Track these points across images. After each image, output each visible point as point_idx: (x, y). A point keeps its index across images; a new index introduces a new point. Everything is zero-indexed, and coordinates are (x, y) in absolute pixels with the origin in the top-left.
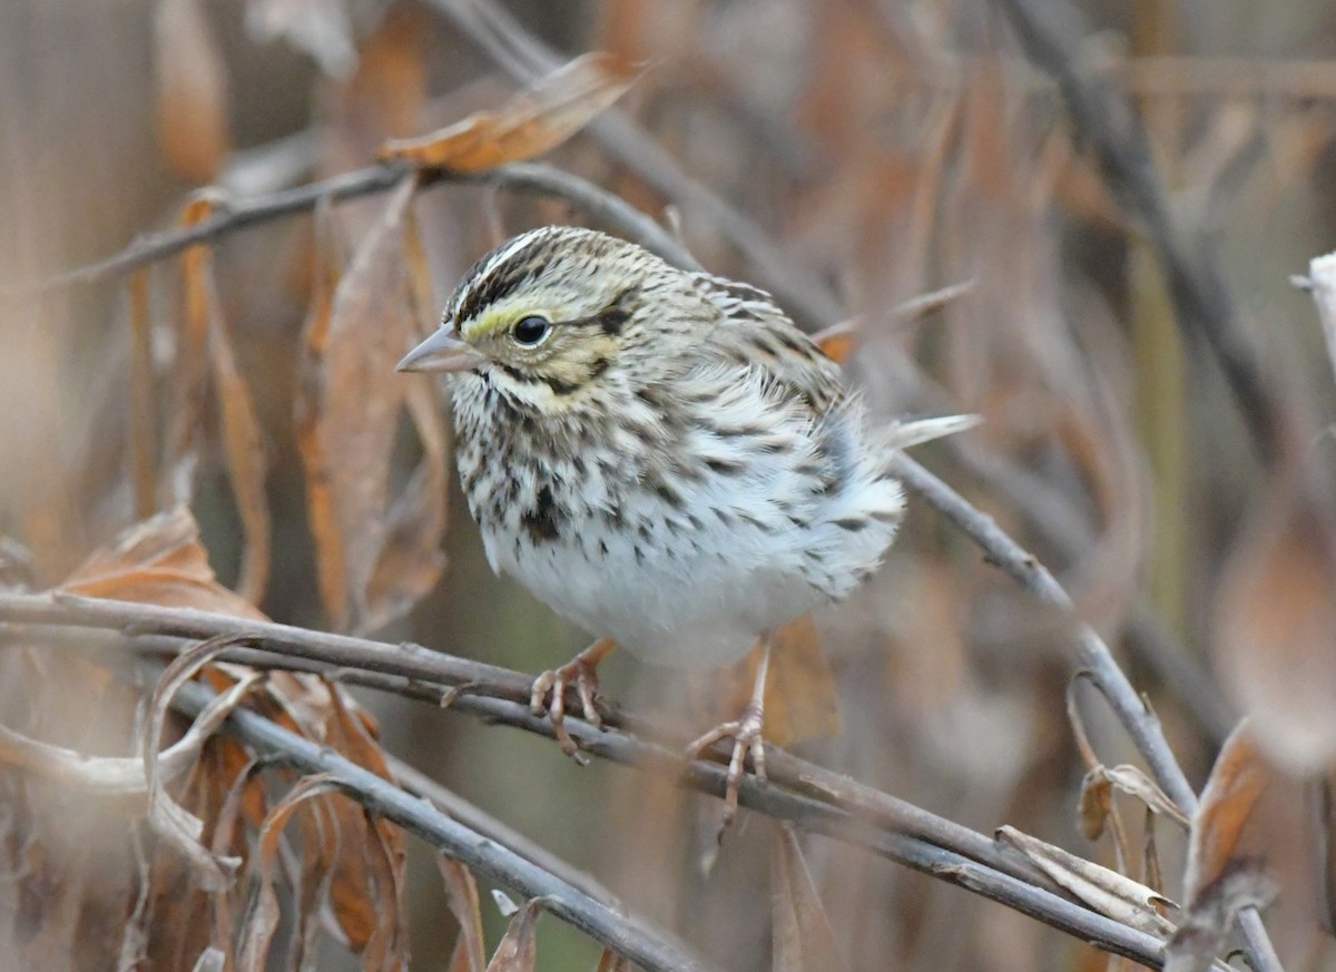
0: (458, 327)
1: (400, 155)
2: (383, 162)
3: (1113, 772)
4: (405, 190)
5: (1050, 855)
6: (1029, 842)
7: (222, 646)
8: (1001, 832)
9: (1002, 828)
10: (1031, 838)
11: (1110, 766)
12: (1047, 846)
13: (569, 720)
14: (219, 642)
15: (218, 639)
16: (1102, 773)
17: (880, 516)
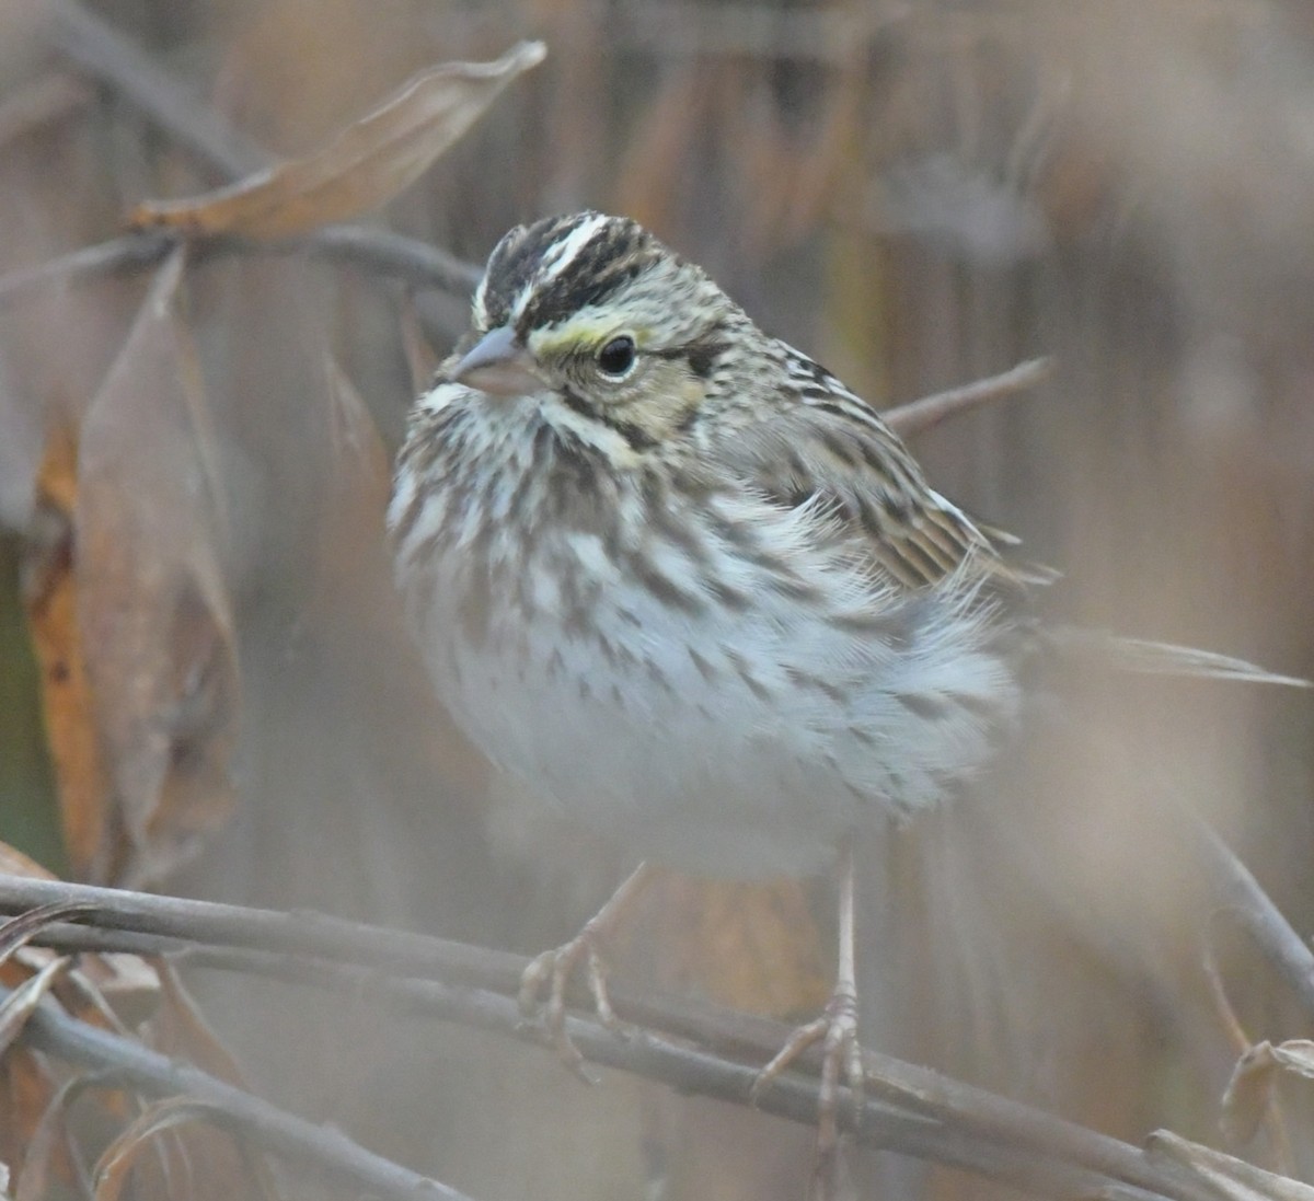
0: (522, 339)
1: (161, 221)
2: (137, 230)
3: (1281, 1050)
4: (171, 274)
5: (1222, 1168)
6: (1194, 1150)
7: (41, 922)
8: (1155, 1138)
9: (1156, 1133)
10: (1196, 1146)
11: (1276, 1043)
12: (1219, 1156)
13: (573, 1021)
14: (35, 918)
15: (36, 913)
16: (1267, 1051)
17: (969, 703)
